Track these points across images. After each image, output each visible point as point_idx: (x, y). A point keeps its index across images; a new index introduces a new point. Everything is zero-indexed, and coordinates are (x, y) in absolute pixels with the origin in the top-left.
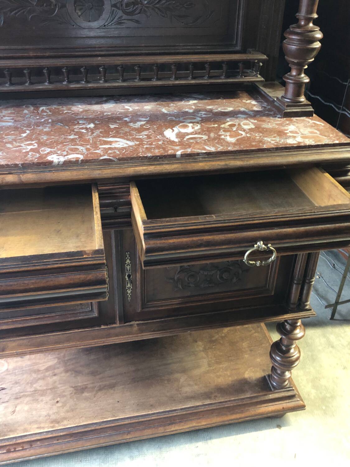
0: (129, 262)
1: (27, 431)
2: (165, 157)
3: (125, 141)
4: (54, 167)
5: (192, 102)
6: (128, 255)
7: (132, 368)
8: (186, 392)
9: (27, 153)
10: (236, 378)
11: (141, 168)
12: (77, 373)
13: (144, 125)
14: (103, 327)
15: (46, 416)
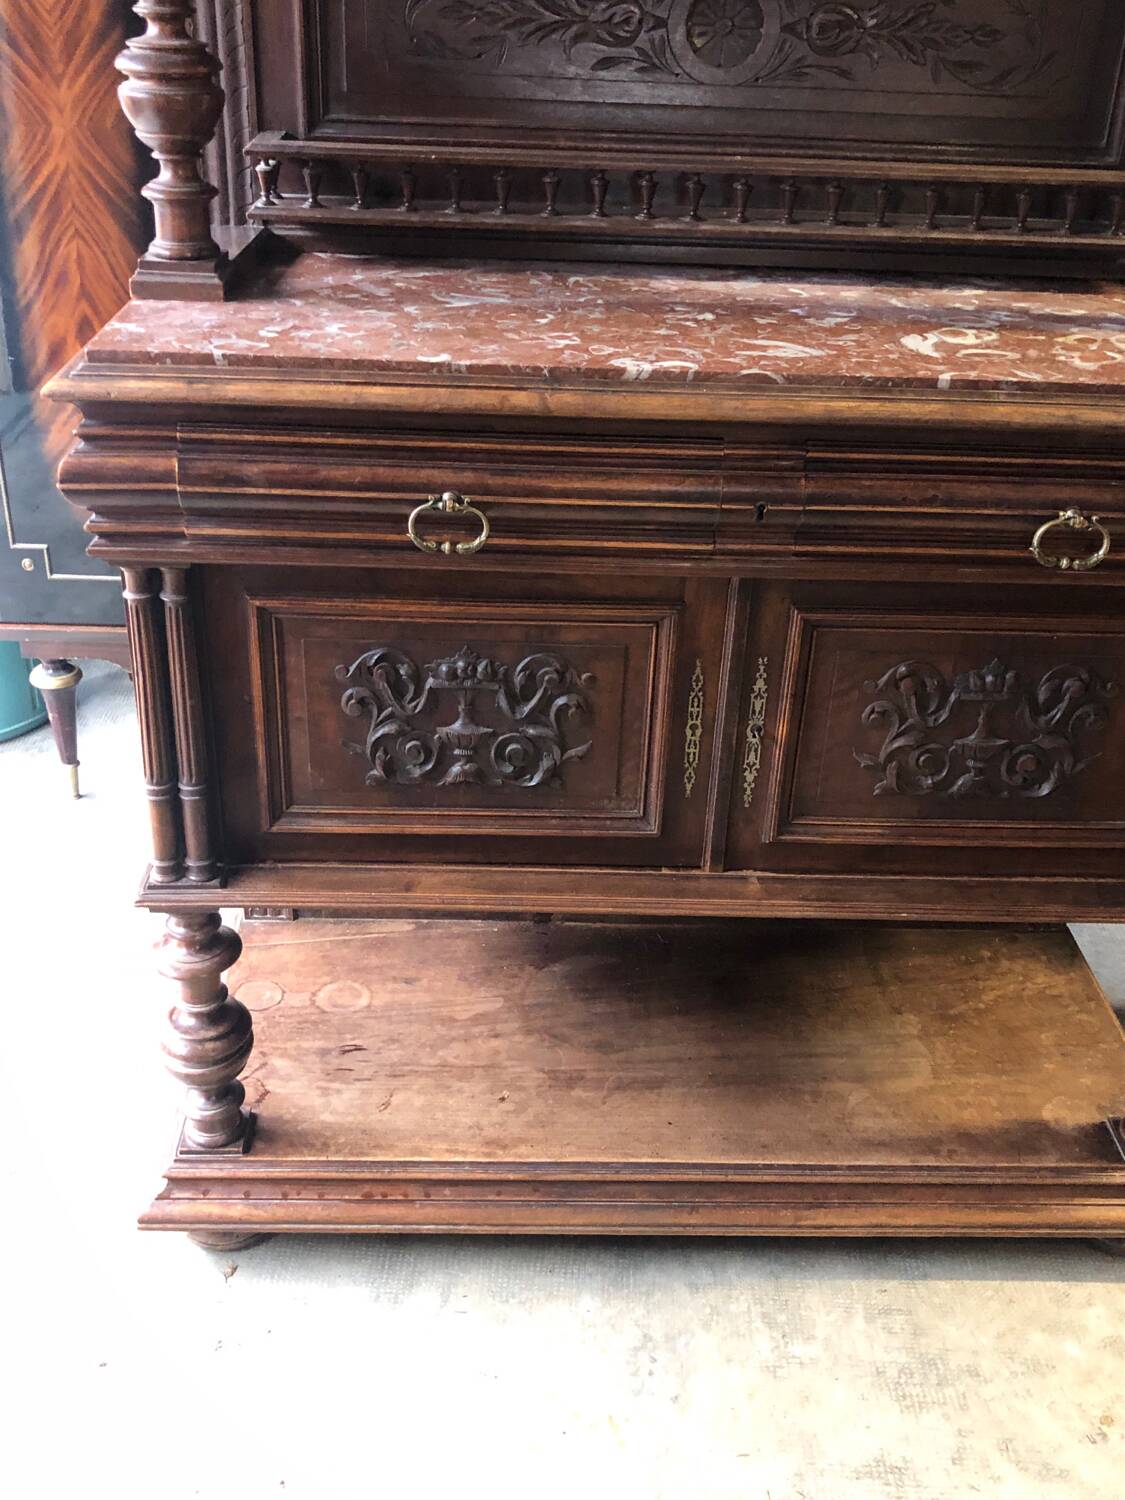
0: (764, 688)
1: (420, 1153)
2: (909, 382)
3: (800, 348)
4: (626, 383)
5: (968, 292)
6: (762, 668)
7: (712, 1051)
8: (866, 1130)
9: (562, 350)
10: (1014, 1115)
11: (843, 404)
12: (557, 1038)
13: (845, 324)
14: (665, 871)
15: (470, 1127)
